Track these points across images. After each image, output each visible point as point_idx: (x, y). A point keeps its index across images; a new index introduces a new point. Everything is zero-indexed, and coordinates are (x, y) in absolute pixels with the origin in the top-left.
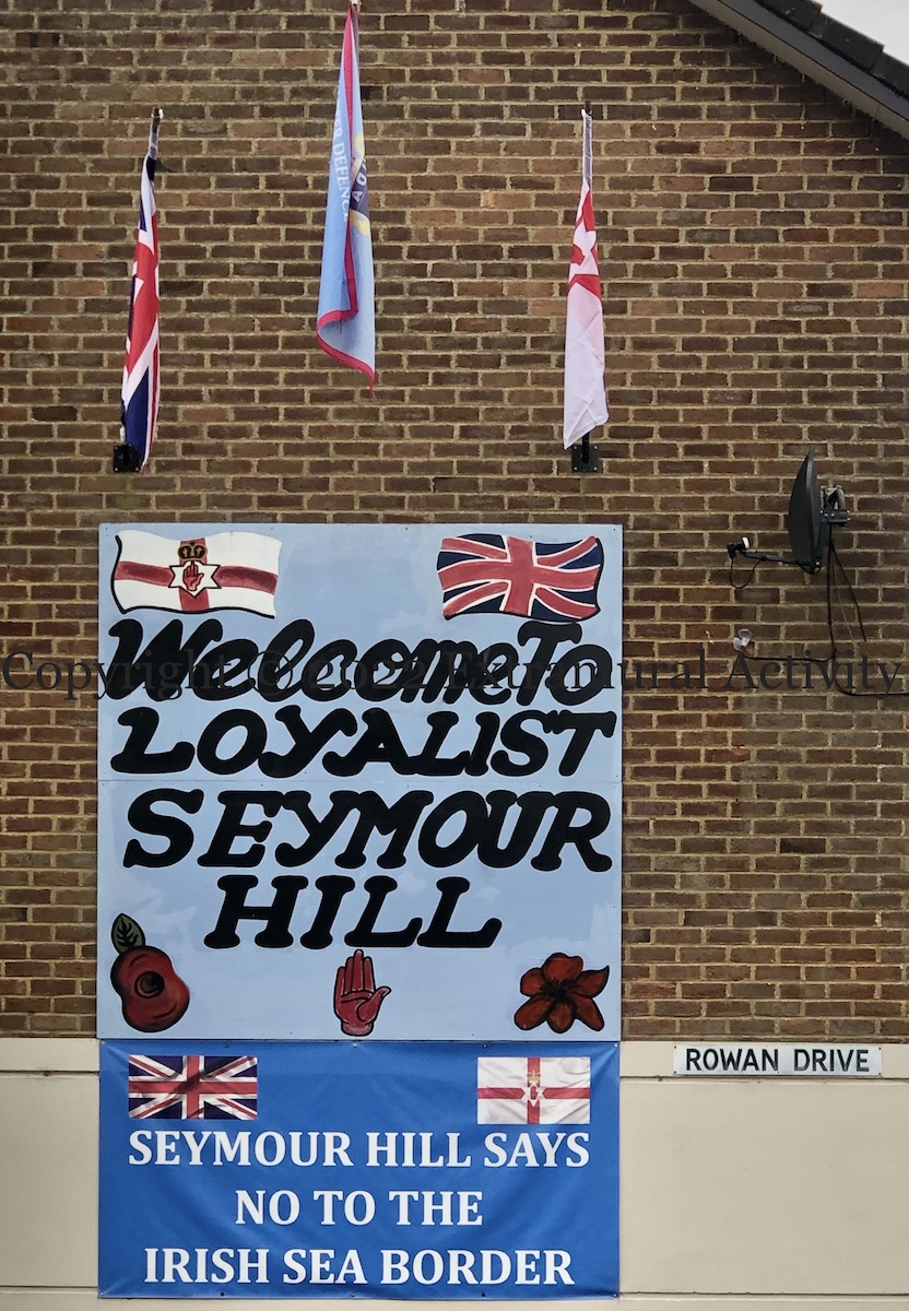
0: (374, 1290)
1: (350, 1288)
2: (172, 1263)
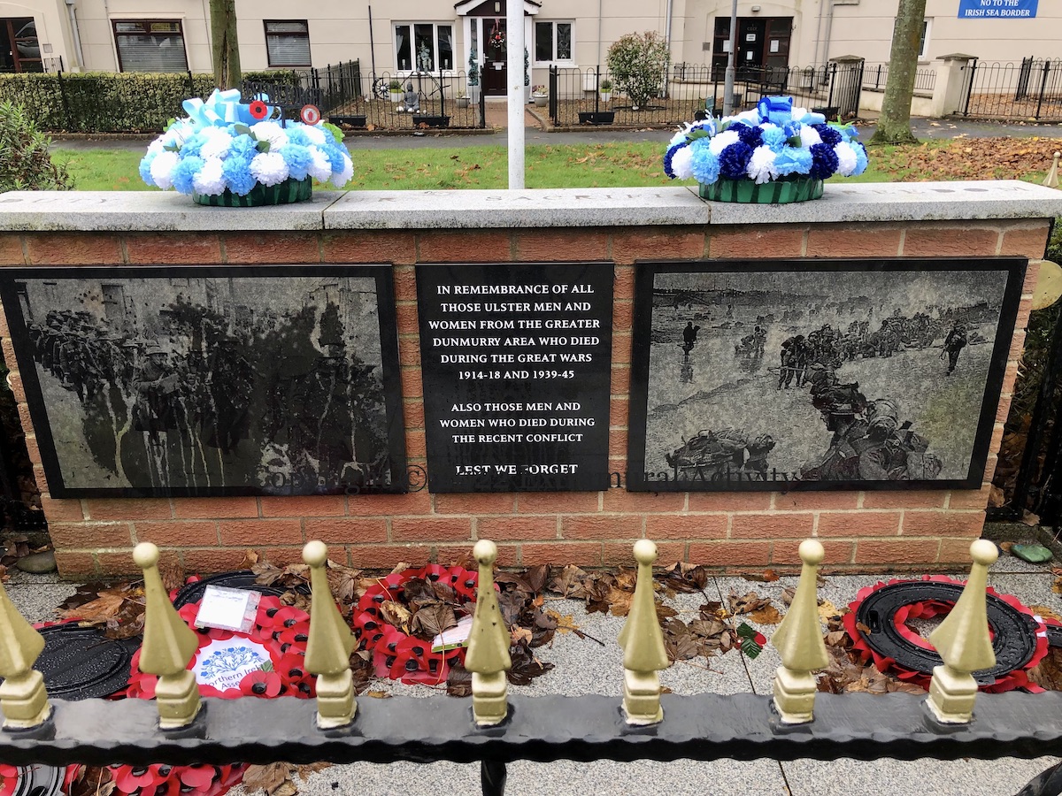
0: (999, 17)
1: (996, 17)
2: (969, 12)
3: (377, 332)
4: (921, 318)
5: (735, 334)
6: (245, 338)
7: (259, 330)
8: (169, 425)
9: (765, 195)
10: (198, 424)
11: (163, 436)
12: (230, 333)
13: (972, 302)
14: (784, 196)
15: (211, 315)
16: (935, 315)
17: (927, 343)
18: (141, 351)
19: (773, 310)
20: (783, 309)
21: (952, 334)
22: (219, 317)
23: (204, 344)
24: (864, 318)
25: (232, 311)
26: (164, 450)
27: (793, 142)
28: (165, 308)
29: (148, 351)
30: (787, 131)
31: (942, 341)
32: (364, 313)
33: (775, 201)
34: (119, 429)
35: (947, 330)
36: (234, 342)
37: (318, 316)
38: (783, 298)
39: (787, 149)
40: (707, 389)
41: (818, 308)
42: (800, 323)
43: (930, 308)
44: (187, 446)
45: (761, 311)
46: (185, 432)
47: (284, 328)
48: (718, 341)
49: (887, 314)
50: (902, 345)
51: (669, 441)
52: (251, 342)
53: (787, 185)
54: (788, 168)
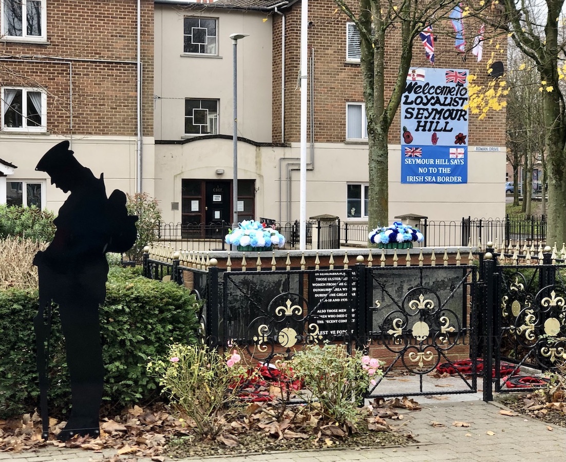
0: (436, 182)
1: (433, 182)
2: (410, 179)
3: (298, 287)
4: (443, 281)
5: (395, 287)
6: (261, 290)
7: (265, 287)
8: (235, 319)
9: (400, 246)
10: (244, 318)
11: (233, 322)
12: (257, 288)
13: (455, 276)
14: (405, 247)
15: (253, 283)
16: (446, 280)
17: (445, 289)
18: (231, 294)
19: (404, 279)
20: (407, 279)
21: (451, 285)
22: (255, 283)
23: (249, 292)
24: (428, 281)
25: (259, 281)
26: (232, 328)
27: (406, 232)
28: (240, 281)
29: (233, 294)
30: (404, 229)
31: (449, 288)
32: (295, 281)
33: (403, 248)
34: (220, 321)
35: (450, 285)
36: (258, 291)
37: (282, 282)
38: (406, 275)
39: (405, 234)
40: (389, 304)
41: (416, 278)
42: (412, 283)
43: (445, 278)
44: (239, 326)
45: (401, 279)
46: (239, 321)
47: (273, 286)
48: (391, 288)
49: (434, 280)
50: (439, 289)
51: (379, 321)
52: (263, 291)
53: (405, 244)
54: (407, 238)
